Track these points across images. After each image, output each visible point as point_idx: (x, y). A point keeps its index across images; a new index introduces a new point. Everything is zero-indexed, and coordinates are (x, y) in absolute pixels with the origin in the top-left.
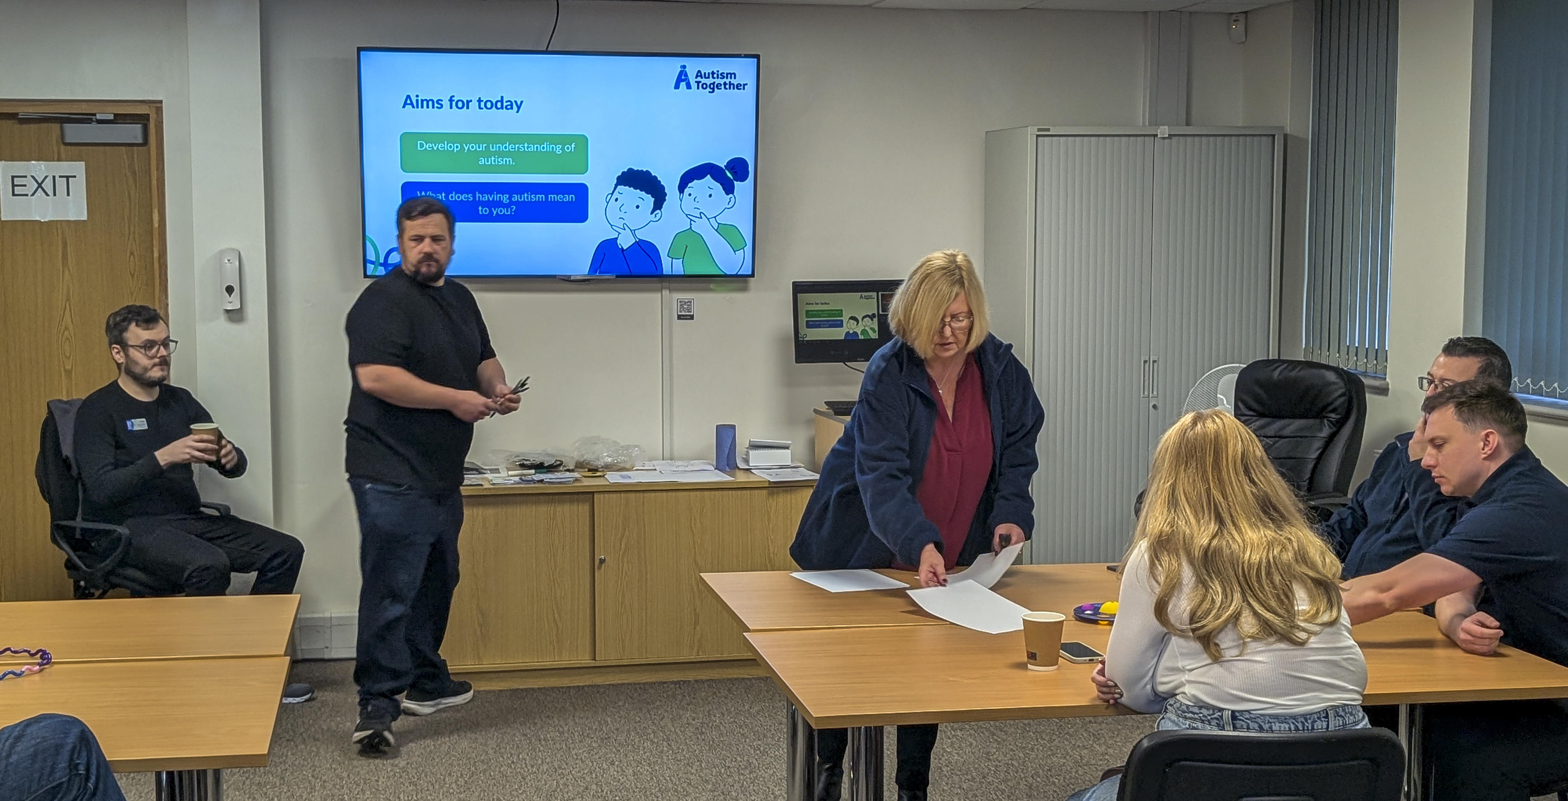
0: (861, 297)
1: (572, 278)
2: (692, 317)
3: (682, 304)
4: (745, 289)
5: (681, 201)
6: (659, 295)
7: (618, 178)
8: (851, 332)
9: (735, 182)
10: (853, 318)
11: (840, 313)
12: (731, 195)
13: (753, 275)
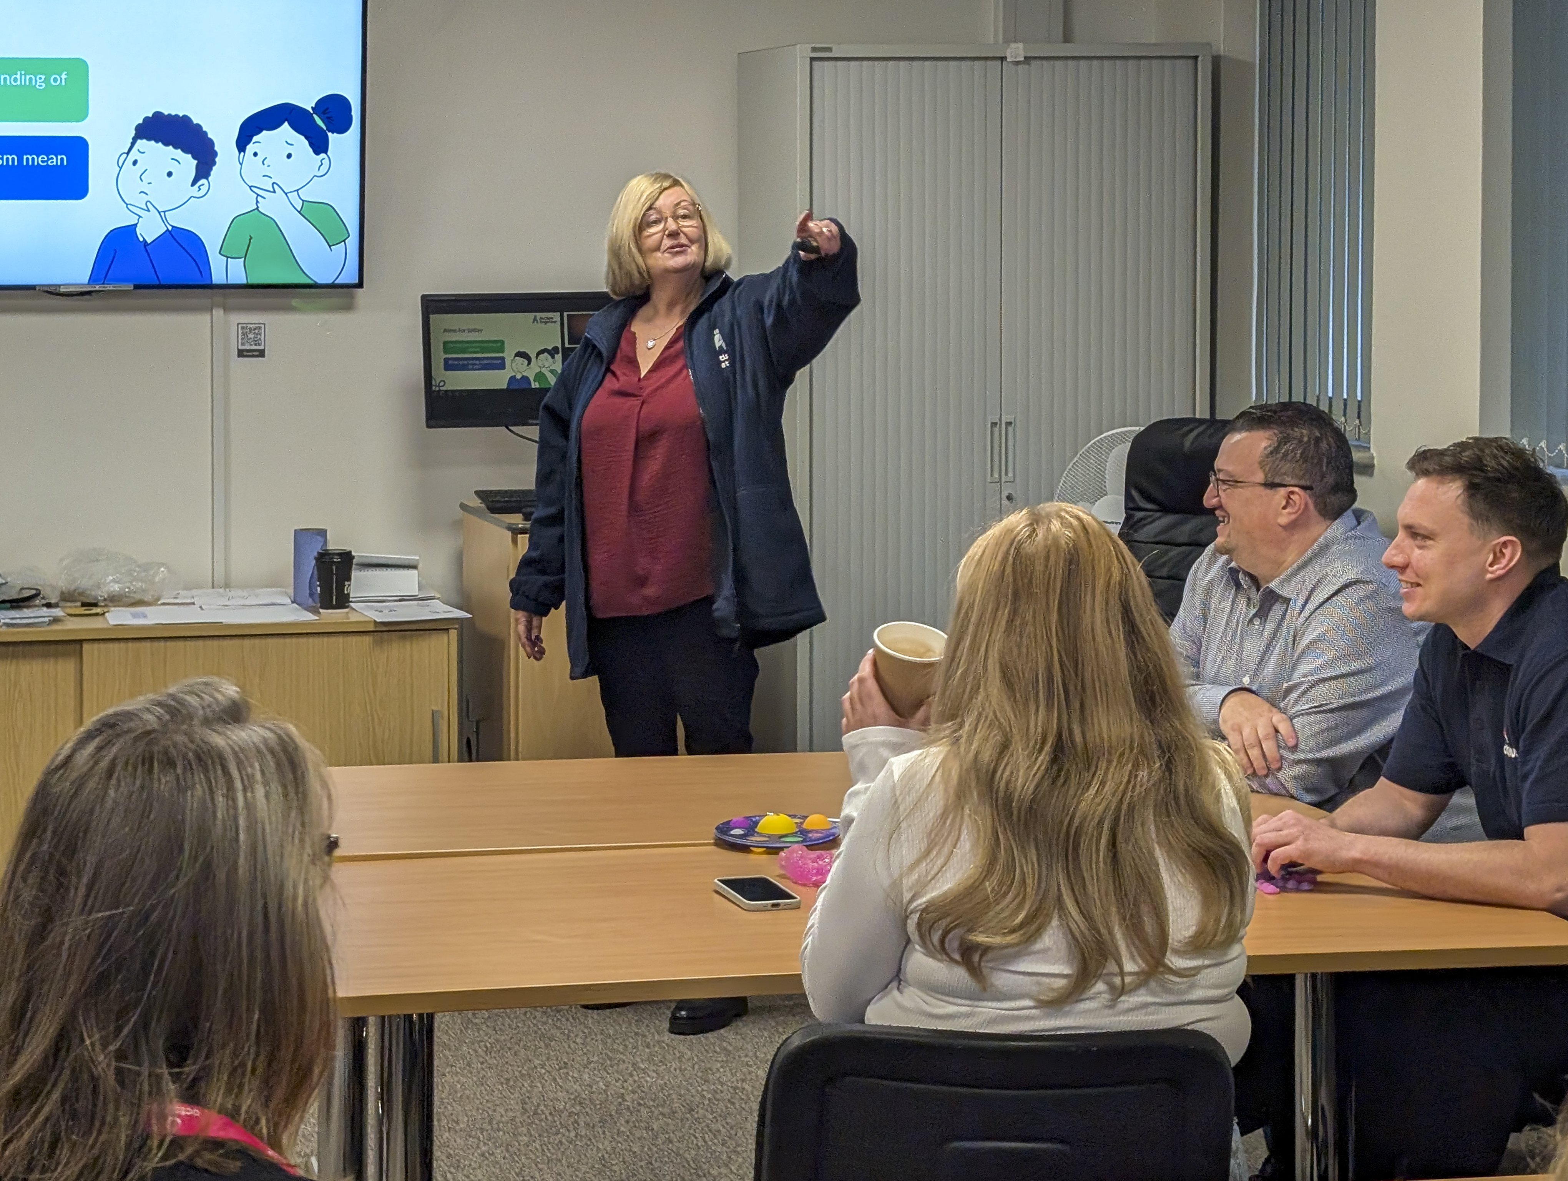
0: (535, 320)
1: (62, 290)
2: (262, 354)
3: (246, 330)
4: (349, 307)
5: (241, 164)
6: (208, 317)
7: (139, 128)
8: (519, 377)
9: (330, 134)
10: (521, 355)
11: (500, 346)
12: (323, 155)
13: (360, 285)
